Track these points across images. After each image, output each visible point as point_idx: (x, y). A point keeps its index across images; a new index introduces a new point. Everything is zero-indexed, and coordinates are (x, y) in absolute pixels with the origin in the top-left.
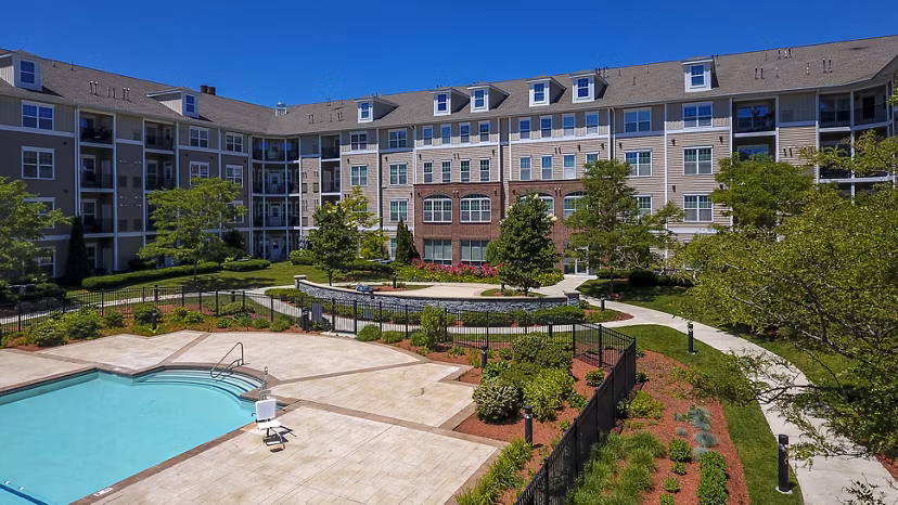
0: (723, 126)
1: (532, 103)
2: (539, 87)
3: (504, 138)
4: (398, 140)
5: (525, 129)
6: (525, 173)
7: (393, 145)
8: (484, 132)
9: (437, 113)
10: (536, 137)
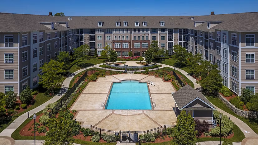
0: (166, 33)
1: (136, 26)
2: (137, 23)
3: (131, 32)
4: (109, 31)
5: (135, 31)
6: (135, 39)
7: (107, 32)
8: (127, 31)
9: (117, 26)
10: (137, 33)
